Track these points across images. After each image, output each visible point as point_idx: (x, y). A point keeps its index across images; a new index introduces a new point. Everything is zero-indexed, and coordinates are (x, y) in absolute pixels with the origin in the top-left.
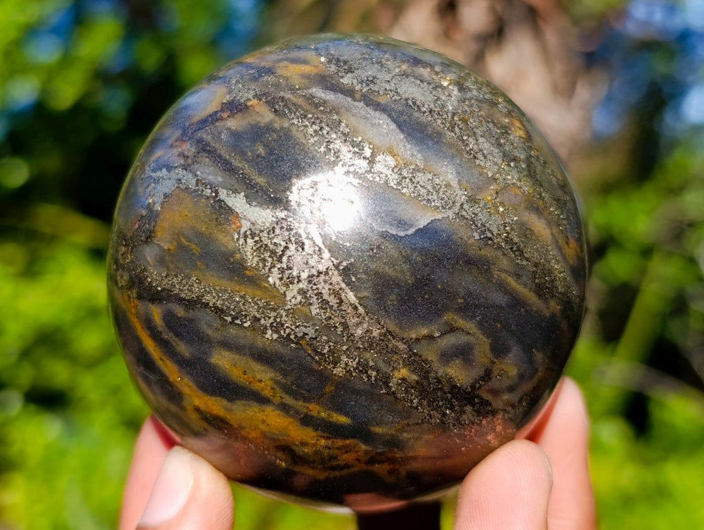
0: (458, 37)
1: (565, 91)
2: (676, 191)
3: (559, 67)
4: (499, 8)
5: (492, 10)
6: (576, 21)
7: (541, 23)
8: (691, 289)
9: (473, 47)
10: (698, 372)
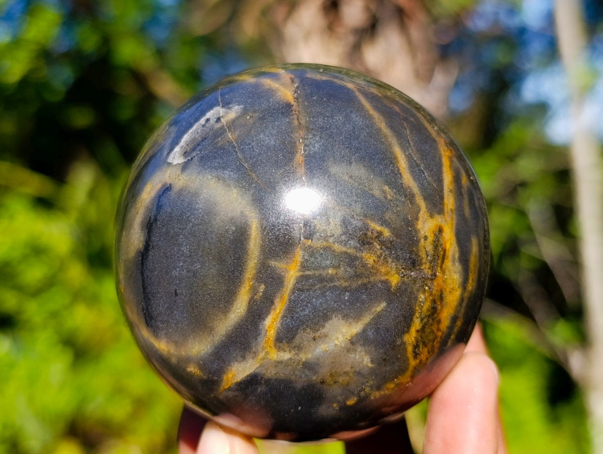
0: (340, 30)
1: (424, 77)
2: (511, 158)
3: (421, 57)
4: (373, 7)
5: (367, 8)
6: (435, 20)
7: (406, 20)
8: (523, 236)
9: (351, 39)
10: (526, 303)
